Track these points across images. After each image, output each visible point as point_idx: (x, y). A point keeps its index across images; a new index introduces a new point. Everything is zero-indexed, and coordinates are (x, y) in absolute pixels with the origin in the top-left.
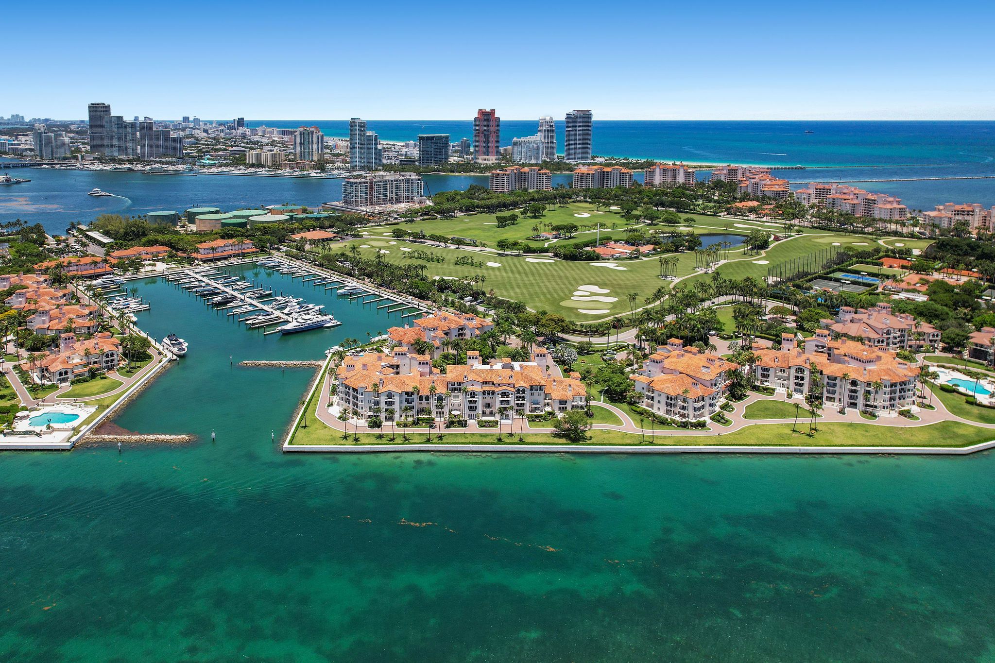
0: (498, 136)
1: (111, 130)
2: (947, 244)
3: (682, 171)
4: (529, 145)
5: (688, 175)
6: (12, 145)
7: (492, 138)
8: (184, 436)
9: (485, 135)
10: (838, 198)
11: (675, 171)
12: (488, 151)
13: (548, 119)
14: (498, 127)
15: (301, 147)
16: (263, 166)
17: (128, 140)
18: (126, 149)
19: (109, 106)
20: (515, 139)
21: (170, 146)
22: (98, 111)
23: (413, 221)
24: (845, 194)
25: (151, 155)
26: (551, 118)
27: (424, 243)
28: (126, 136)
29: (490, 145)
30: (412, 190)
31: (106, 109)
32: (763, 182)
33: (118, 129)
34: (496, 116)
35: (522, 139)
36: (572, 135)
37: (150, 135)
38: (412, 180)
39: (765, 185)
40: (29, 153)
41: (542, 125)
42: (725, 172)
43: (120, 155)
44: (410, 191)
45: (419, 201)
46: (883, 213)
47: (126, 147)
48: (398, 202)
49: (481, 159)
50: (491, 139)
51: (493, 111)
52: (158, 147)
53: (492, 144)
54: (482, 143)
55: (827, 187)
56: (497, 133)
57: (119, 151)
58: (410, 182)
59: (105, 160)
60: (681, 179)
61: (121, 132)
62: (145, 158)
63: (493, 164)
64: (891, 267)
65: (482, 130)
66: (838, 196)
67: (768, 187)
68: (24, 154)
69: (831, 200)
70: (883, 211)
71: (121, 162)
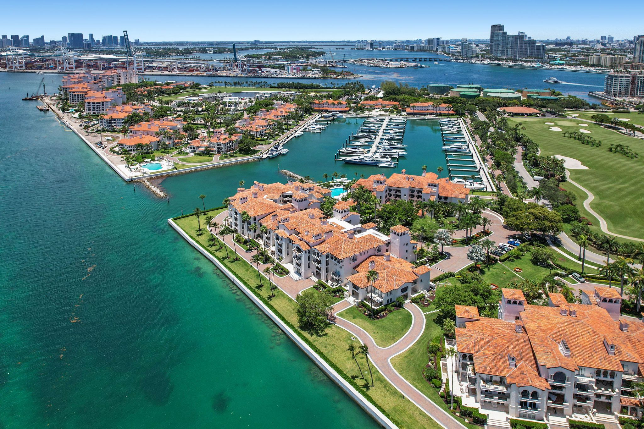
1: (498, 40)
6: (453, 49)
15: (640, 52)
16: (602, 66)
17: (509, 47)
18: (507, 53)
19: (504, 26)
21: (535, 51)
22: (497, 29)
25: (521, 56)
28: (508, 44)
31: (501, 28)
33: (503, 40)
37: (522, 44)
40: (458, 54)
43: (502, 56)
47: (507, 51)
52: (526, 51)
57: (502, 53)
59: (493, 58)
61: (504, 41)
62: (516, 58)
68: (455, 54)
71: (502, 60)
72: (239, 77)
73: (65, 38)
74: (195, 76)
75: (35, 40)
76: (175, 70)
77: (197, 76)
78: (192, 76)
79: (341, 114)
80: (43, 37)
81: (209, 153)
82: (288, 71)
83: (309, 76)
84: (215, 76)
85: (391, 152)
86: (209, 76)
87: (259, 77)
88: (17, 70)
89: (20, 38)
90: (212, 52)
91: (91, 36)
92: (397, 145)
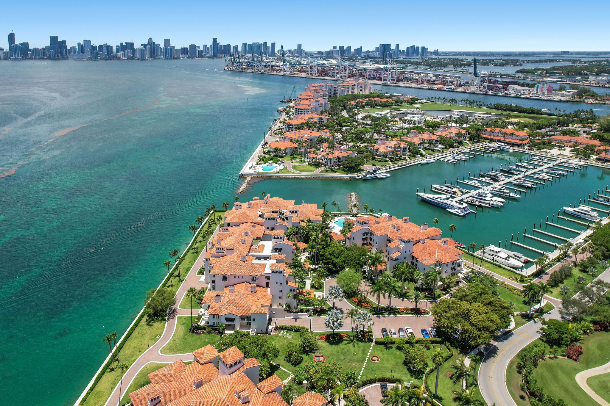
72: (476, 94)
73: (377, 48)
74: (435, 90)
75: (356, 50)
76: (424, 83)
77: (438, 90)
78: (433, 89)
79: (507, 147)
80: (361, 47)
81: (318, 165)
82: (537, 90)
83: (558, 98)
84: (455, 92)
85: (483, 199)
86: (448, 91)
87: (497, 96)
88: (312, 77)
89: (345, 48)
90: (494, 65)
91: (397, 46)
92: (509, 193)
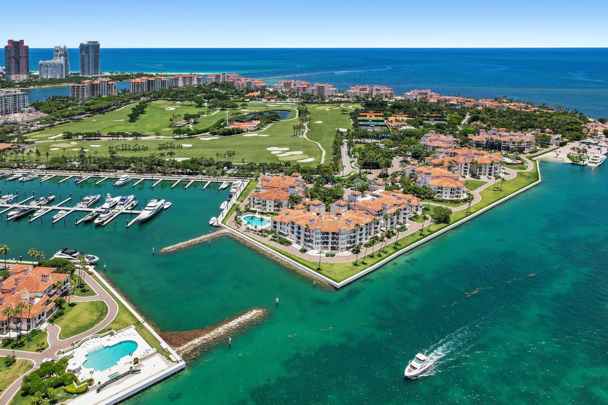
0: (28, 60)
2: (372, 104)
3: (195, 78)
4: (55, 66)
5: (199, 80)
7: (23, 61)
8: (255, 312)
9: (16, 59)
10: (300, 87)
11: (191, 78)
12: (19, 70)
13: (62, 47)
14: (27, 53)
20: (41, 61)
23: (53, 125)
24: (302, 85)
26: (65, 47)
27: (100, 139)
29: (21, 66)
30: (19, 103)
32: (254, 81)
34: (25, 44)
35: (47, 62)
36: (86, 59)
38: (18, 95)
39: (255, 83)
41: (57, 51)
42: (214, 77)
44: (17, 104)
45: (28, 111)
46: (329, 93)
48: (6, 114)
49: (13, 77)
50: (21, 62)
51: (22, 42)
53: (23, 66)
54: (13, 65)
55: (289, 82)
56: (27, 57)
58: (17, 96)
60: (195, 82)
63: (24, 80)
64: (371, 117)
65: (13, 55)
66: (299, 86)
67: (258, 84)
69: (297, 88)
70: (329, 91)
